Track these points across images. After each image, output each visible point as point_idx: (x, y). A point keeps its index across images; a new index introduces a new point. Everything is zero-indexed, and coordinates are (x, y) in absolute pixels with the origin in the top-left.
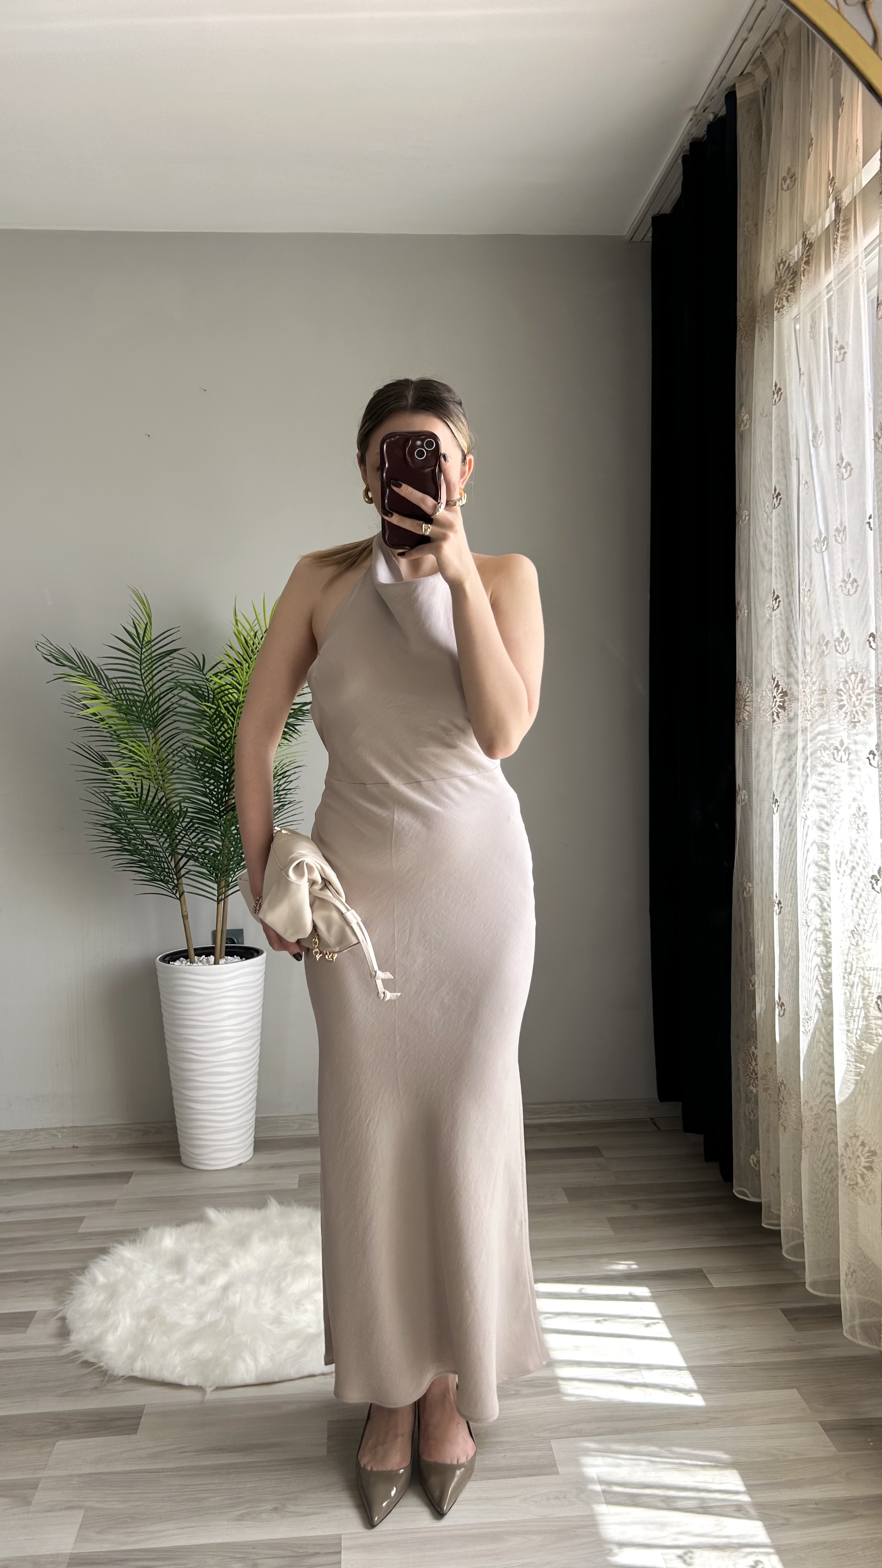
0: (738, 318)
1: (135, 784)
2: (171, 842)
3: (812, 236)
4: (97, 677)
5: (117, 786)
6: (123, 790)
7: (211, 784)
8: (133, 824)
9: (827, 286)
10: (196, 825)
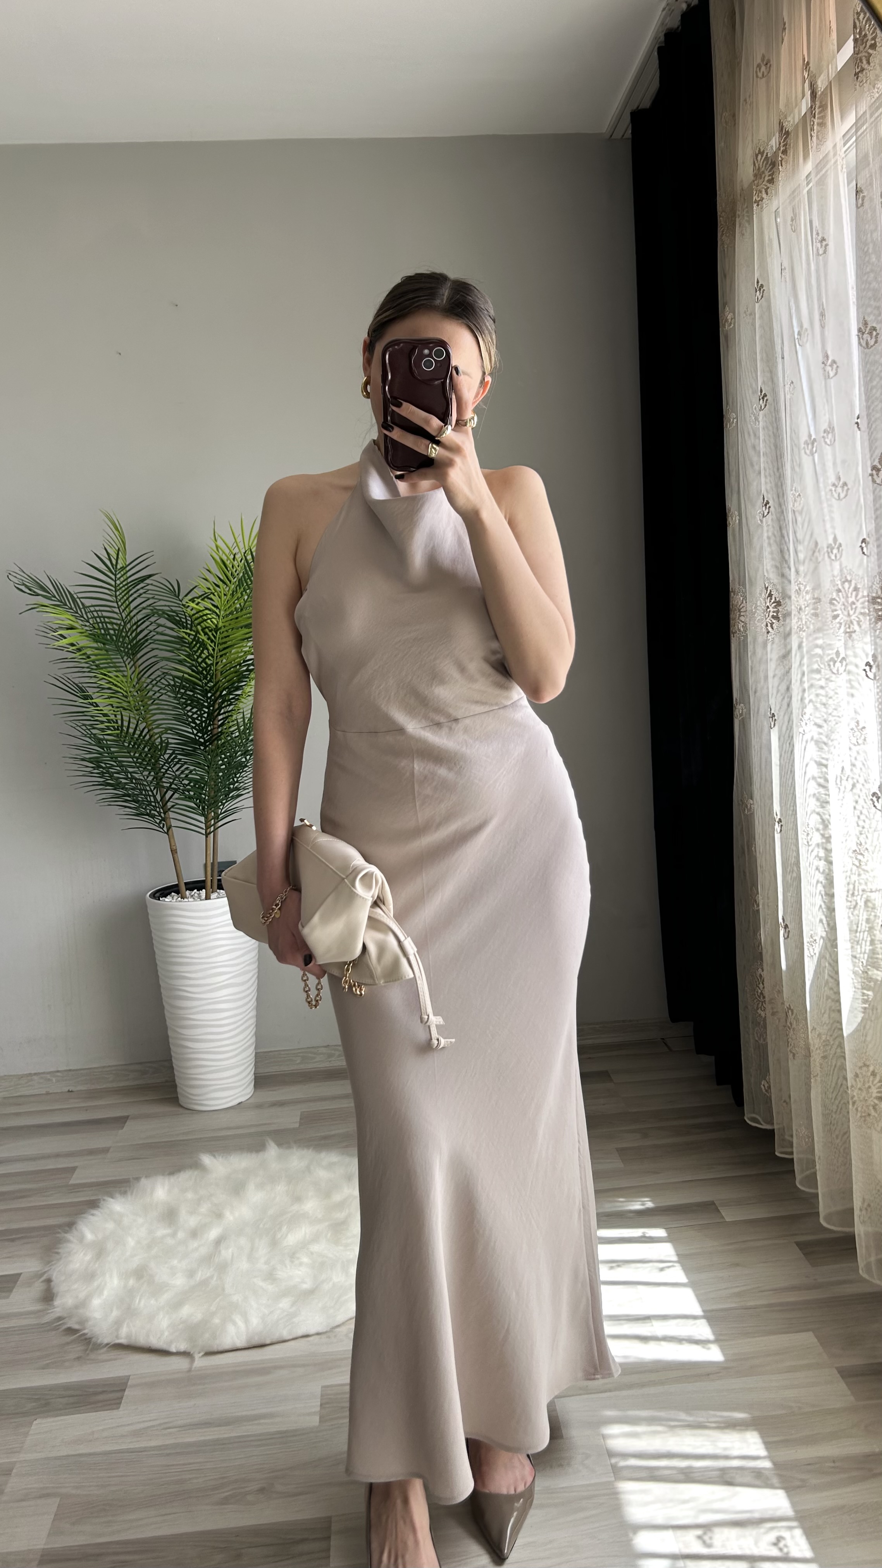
0: (719, 214)
1: (115, 716)
2: (156, 776)
3: (789, 125)
4: (73, 606)
5: (97, 718)
6: (102, 722)
7: (194, 713)
8: (116, 758)
9: (807, 177)
10: (179, 757)
